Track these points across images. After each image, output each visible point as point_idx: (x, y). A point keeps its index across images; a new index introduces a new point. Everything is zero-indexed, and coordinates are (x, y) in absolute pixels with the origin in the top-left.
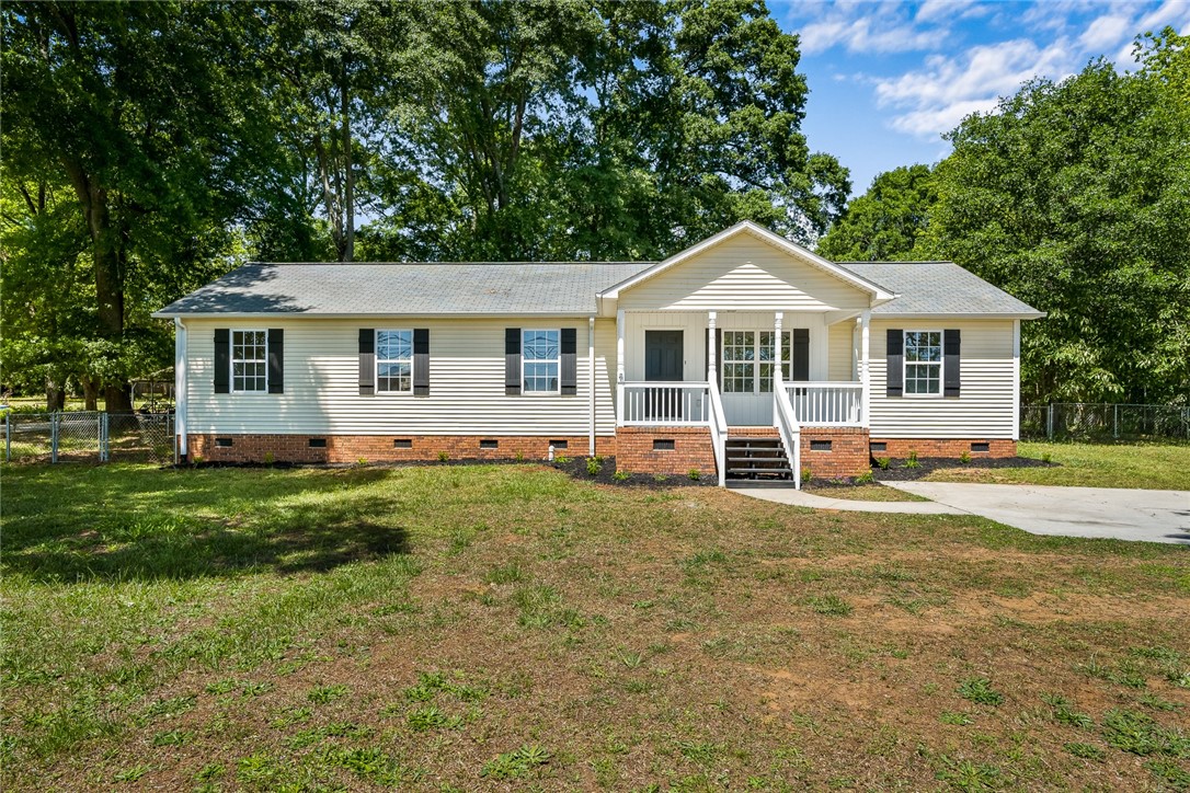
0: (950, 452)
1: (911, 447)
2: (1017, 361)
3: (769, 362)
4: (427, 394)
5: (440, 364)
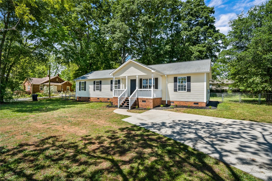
0: (188, 104)
1: (179, 103)
2: (205, 83)
3: (151, 85)
4: (101, 91)
5: (103, 86)
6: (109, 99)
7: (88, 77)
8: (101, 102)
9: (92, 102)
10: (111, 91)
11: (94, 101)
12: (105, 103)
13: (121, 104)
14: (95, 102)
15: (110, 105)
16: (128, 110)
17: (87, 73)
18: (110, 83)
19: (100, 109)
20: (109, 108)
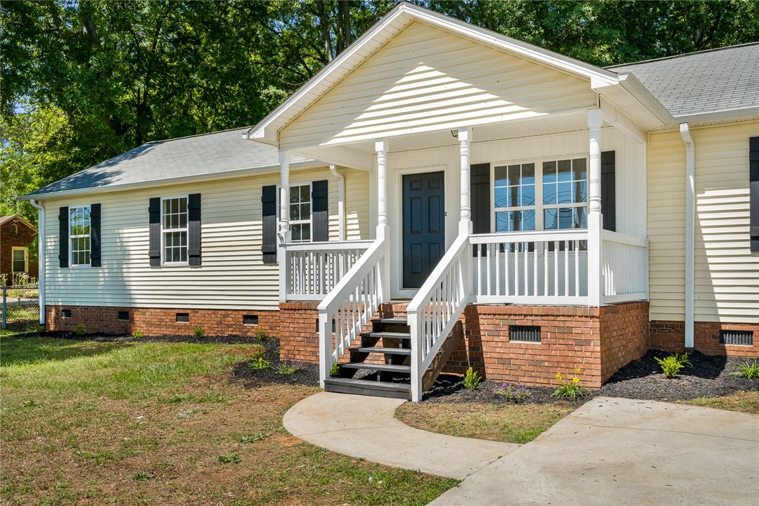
4: (199, 264)
5: (211, 231)
6: (251, 317)
7: (112, 174)
8: (200, 338)
9: (144, 339)
10: (266, 262)
11: (156, 332)
12: (227, 347)
13: (341, 354)
14: (158, 339)
15: (260, 365)
16: (399, 402)
17: (111, 154)
18: (259, 206)
19: (178, 400)
20: (247, 387)
